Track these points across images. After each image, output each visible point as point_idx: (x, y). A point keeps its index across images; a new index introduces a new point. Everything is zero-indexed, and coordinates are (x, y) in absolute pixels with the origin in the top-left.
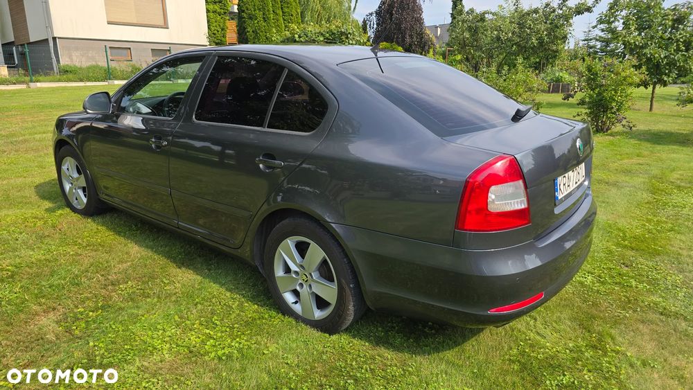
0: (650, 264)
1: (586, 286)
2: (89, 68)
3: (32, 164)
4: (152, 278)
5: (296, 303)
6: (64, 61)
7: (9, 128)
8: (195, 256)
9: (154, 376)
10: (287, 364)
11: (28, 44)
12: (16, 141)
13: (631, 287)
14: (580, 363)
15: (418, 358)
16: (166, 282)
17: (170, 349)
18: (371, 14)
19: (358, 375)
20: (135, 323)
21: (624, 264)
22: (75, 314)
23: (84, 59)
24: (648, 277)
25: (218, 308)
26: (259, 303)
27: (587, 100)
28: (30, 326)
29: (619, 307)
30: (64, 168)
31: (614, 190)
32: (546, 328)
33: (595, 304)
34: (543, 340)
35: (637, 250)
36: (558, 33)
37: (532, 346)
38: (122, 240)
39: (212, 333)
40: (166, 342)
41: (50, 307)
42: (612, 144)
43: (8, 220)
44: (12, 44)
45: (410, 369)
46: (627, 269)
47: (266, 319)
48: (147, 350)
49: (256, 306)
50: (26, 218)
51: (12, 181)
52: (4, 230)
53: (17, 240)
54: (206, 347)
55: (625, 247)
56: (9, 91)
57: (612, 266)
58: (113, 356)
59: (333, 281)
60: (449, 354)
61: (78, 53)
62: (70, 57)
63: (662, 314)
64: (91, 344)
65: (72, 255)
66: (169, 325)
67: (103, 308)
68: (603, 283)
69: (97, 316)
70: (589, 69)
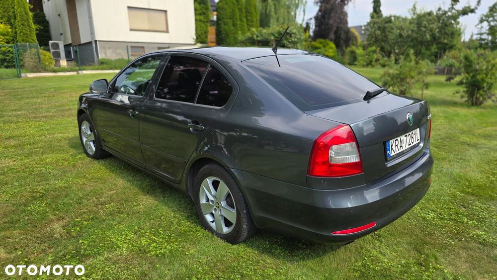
0: (484, 206)
1: (426, 220)
2: (116, 61)
3: (70, 125)
4: (127, 201)
5: (213, 222)
6: (101, 56)
7: (61, 101)
8: (157, 188)
9: (114, 264)
10: (200, 262)
11: (78, 45)
12: (63, 110)
13: (463, 222)
14: (406, 275)
15: (289, 264)
16: (135, 204)
17: (128, 248)
18: (311, 19)
19: (245, 272)
20: (109, 230)
21: (462, 206)
22: (75, 222)
23: (114, 55)
24: (478, 216)
25: (164, 224)
26: (191, 221)
27: (464, 81)
28: (46, 228)
29: (448, 237)
30: (83, 128)
31: (472, 150)
32: (387, 249)
33: (430, 234)
34: (382, 257)
35: (476, 196)
36: (449, 30)
37: (373, 261)
38: (113, 175)
39: (156, 239)
40: (126, 243)
41: (60, 217)
42: (482, 115)
43: (47, 160)
44: (70, 45)
45: (281, 271)
46: (464, 209)
47: (193, 232)
48: (112, 247)
49: (189, 223)
50: (58, 160)
51: (56, 136)
52: (43, 167)
53: (50, 174)
54: (150, 247)
55: (468, 193)
56: (66, 76)
57: (452, 207)
58: (92, 250)
59: (234, 208)
60: (310, 263)
61: (111, 51)
62: (106, 53)
63: (480, 243)
64: (80, 241)
65: (81, 184)
66: (130, 232)
67: (92, 219)
68: (442, 219)
69: (88, 224)
70: (466, 58)
